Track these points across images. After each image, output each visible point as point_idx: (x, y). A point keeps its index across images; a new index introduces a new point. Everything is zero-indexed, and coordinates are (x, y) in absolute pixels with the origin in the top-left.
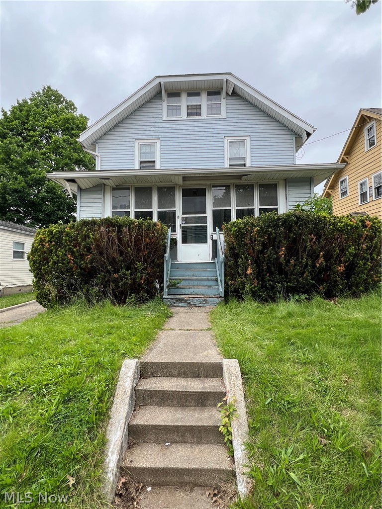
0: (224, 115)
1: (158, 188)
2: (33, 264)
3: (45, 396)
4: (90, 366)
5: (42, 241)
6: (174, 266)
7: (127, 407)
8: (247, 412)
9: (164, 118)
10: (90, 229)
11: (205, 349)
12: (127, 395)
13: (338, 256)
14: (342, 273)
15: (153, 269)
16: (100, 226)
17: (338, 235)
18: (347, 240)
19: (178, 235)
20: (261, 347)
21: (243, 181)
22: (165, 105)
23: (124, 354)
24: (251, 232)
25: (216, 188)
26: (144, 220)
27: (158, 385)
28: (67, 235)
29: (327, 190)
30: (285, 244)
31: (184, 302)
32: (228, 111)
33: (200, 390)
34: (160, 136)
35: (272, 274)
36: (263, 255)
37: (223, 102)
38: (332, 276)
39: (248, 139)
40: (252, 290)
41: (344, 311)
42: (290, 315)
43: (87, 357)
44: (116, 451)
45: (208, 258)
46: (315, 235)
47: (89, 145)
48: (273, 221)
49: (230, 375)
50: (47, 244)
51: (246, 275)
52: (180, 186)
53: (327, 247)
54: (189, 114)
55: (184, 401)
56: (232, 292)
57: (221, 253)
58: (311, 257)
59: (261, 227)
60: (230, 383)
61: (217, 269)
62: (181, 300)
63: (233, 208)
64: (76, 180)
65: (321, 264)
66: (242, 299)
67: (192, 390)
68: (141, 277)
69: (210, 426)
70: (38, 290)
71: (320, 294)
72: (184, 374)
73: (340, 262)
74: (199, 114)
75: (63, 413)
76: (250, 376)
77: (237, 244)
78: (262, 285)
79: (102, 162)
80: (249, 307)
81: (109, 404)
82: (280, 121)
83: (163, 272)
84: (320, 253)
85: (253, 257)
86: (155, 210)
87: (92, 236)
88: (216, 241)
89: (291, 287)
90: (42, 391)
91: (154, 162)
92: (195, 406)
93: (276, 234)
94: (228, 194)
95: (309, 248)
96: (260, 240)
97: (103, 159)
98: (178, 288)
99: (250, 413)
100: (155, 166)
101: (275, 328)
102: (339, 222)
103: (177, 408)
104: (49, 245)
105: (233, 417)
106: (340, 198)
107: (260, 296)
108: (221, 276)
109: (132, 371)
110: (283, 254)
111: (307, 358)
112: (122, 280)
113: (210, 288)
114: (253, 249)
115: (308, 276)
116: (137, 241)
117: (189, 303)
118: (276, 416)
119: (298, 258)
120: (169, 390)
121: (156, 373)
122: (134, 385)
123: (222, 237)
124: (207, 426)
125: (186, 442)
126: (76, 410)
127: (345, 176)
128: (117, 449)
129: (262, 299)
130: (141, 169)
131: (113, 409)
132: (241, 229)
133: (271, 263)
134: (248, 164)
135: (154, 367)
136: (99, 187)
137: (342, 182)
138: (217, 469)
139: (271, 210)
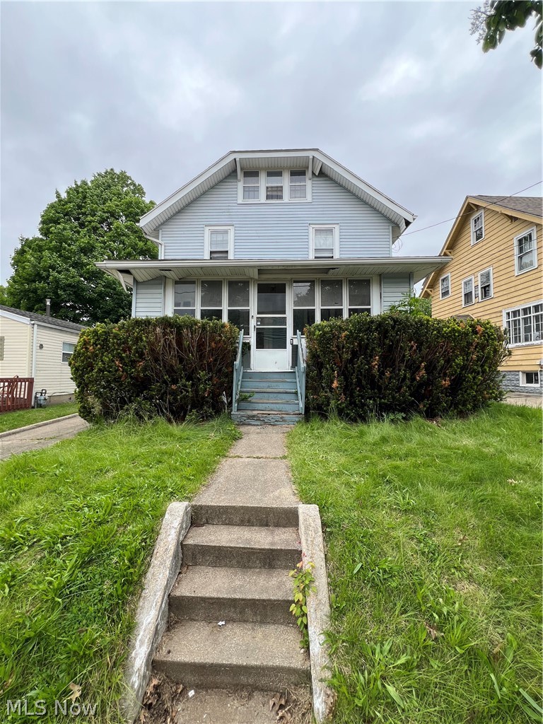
0: (309, 198)
1: (229, 282)
2: (75, 371)
3: (59, 554)
4: (125, 511)
5: (86, 343)
6: (245, 375)
7: (168, 572)
8: (328, 583)
9: (240, 201)
10: (143, 330)
11: (277, 487)
12: (170, 554)
13: (442, 367)
14: (446, 388)
15: (220, 379)
16: (155, 326)
17: (444, 342)
18: (454, 349)
19: (252, 339)
20: (348, 484)
21: (331, 276)
22: (240, 185)
23: (172, 492)
24: (338, 338)
25: (297, 284)
26: (209, 320)
27: (213, 538)
28: (116, 336)
29: (425, 289)
30: (380, 352)
31: (257, 420)
32: (314, 194)
33: (267, 547)
34: (234, 223)
35: (362, 387)
36: (352, 365)
37: (309, 183)
38: (435, 391)
39: (337, 227)
40: (337, 407)
41: (450, 435)
42: (384, 440)
43: (124, 496)
44: (146, 641)
45: (287, 367)
46: (415, 342)
47: (151, 231)
48: (364, 325)
49: (307, 528)
50: (91, 348)
51: (331, 389)
52: (255, 280)
53: (429, 357)
54: (268, 197)
55: (245, 560)
56: (314, 409)
57: (302, 362)
58: (410, 369)
59: (351, 332)
60: (307, 540)
61: (298, 380)
62: (254, 416)
63: (318, 308)
64: (132, 271)
65: (422, 377)
66: (327, 418)
67: (257, 546)
68: (205, 389)
69: (278, 600)
70: (81, 402)
71: (420, 412)
72: (249, 521)
73: (445, 375)
74: (280, 197)
75: (79, 582)
76: (334, 530)
77: (321, 351)
78: (350, 400)
79: (166, 251)
80: (335, 428)
81: (143, 568)
82: (375, 207)
83: (232, 382)
84: (421, 363)
85: (340, 367)
86: (225, 308)
87: (144, 339)
88: (297, 346)
89: (384, 403)
90: (56, 548)
91: (227, 252)
92: (260, 568)
93: (369, 340)
94: (312, 291)
95: (408, 357)
96: (349, 347)
97: (167, 248)
98: (250, 402)
99: (333, 586)
100: (227, 257)
101: (366, 457)
102: (445, 326)
103: (237, 570)
104: (94, 348)
105: (310, 591)
106: (441, 299)
107: (348, 415)
108: (301, 389)
109: (179, 520)
110: (376, 364)
111: (408, 503)
112: (182, 393)
113: (287, 403)
114: (340, 357)
115: (406, 391)
116: (201, 345)
117: (263, 421)
118: (367, 591)
119: (394, 369)
120: (228, 545)
121: (212, 519)
122: (181, 538)
123: (304, 342)
124: (275, 601)
125: (246, 621)
126: (97, 577)
127: (447, 274)
128: (148, 636)
129: (350, 418)
130: (211, 259)
131: (149, 575)
132: (327, 333)
133: (361, 375)
134: (337, 256)
135: (209, 512)
136: (159, 280)
137: (443, 280)
138: (285, 667)
139: (363, 310)
